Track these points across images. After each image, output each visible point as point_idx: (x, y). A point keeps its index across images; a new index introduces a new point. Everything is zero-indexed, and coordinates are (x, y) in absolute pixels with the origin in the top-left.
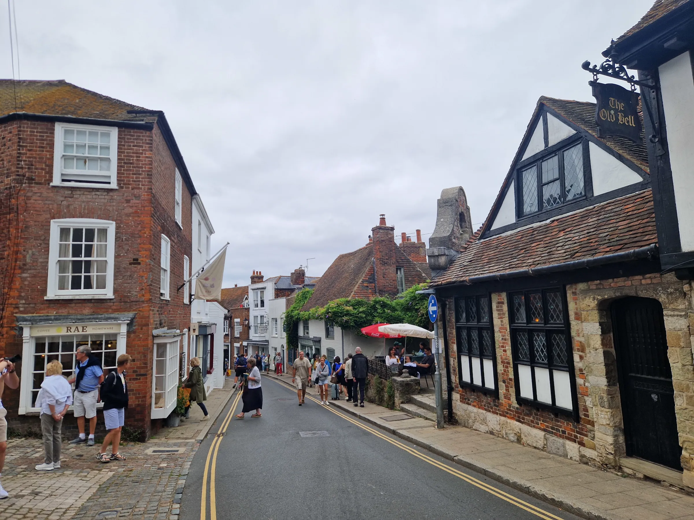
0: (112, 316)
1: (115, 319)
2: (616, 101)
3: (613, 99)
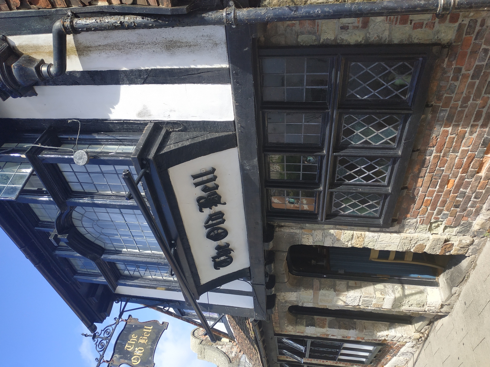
2: (129, 342)
3: (127, 346)
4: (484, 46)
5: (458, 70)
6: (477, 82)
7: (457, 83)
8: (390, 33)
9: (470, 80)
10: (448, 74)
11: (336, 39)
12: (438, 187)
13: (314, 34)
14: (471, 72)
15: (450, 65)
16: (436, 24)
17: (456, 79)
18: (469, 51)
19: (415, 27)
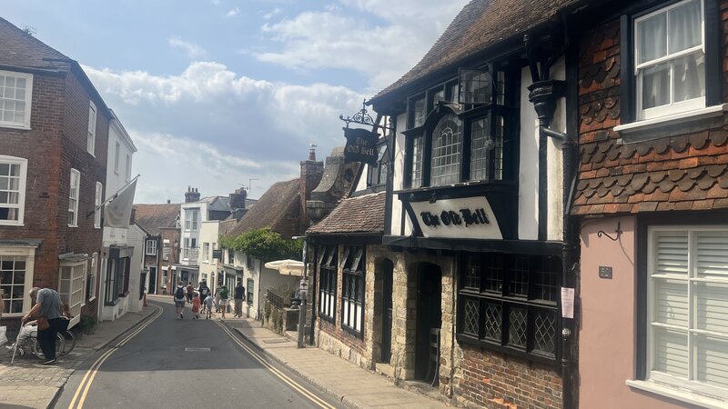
0: (22, 241)
1: (26, 244)
5: (550, 380)
6: (544, 391)
7: (543, 380)
9: (544, 387)
10: (548, 374)
12: (484, 371)
14: (549, 387)
15: (553, 375)
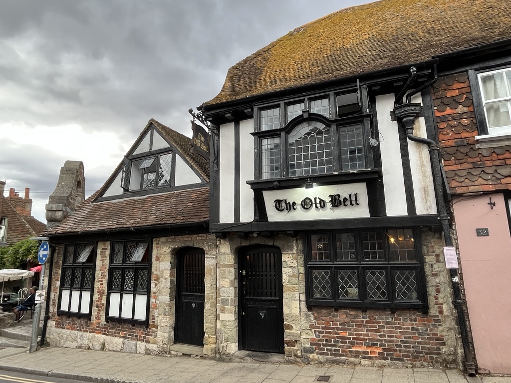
2: (201, 135)
4: (428, 328)
5: (415, 320)
6: (410, 331)
7: (409, 322)
8: (431, 286)
9: (411, 327)
10: (413, 317)
11: (426, 262)
12: (340, 327)
13: (428, 252)
14: (415, 327)
15: (418, 316)
16: (437, 306)
17: (411, 320)
18: (426, 323)
19: (435, 297)
